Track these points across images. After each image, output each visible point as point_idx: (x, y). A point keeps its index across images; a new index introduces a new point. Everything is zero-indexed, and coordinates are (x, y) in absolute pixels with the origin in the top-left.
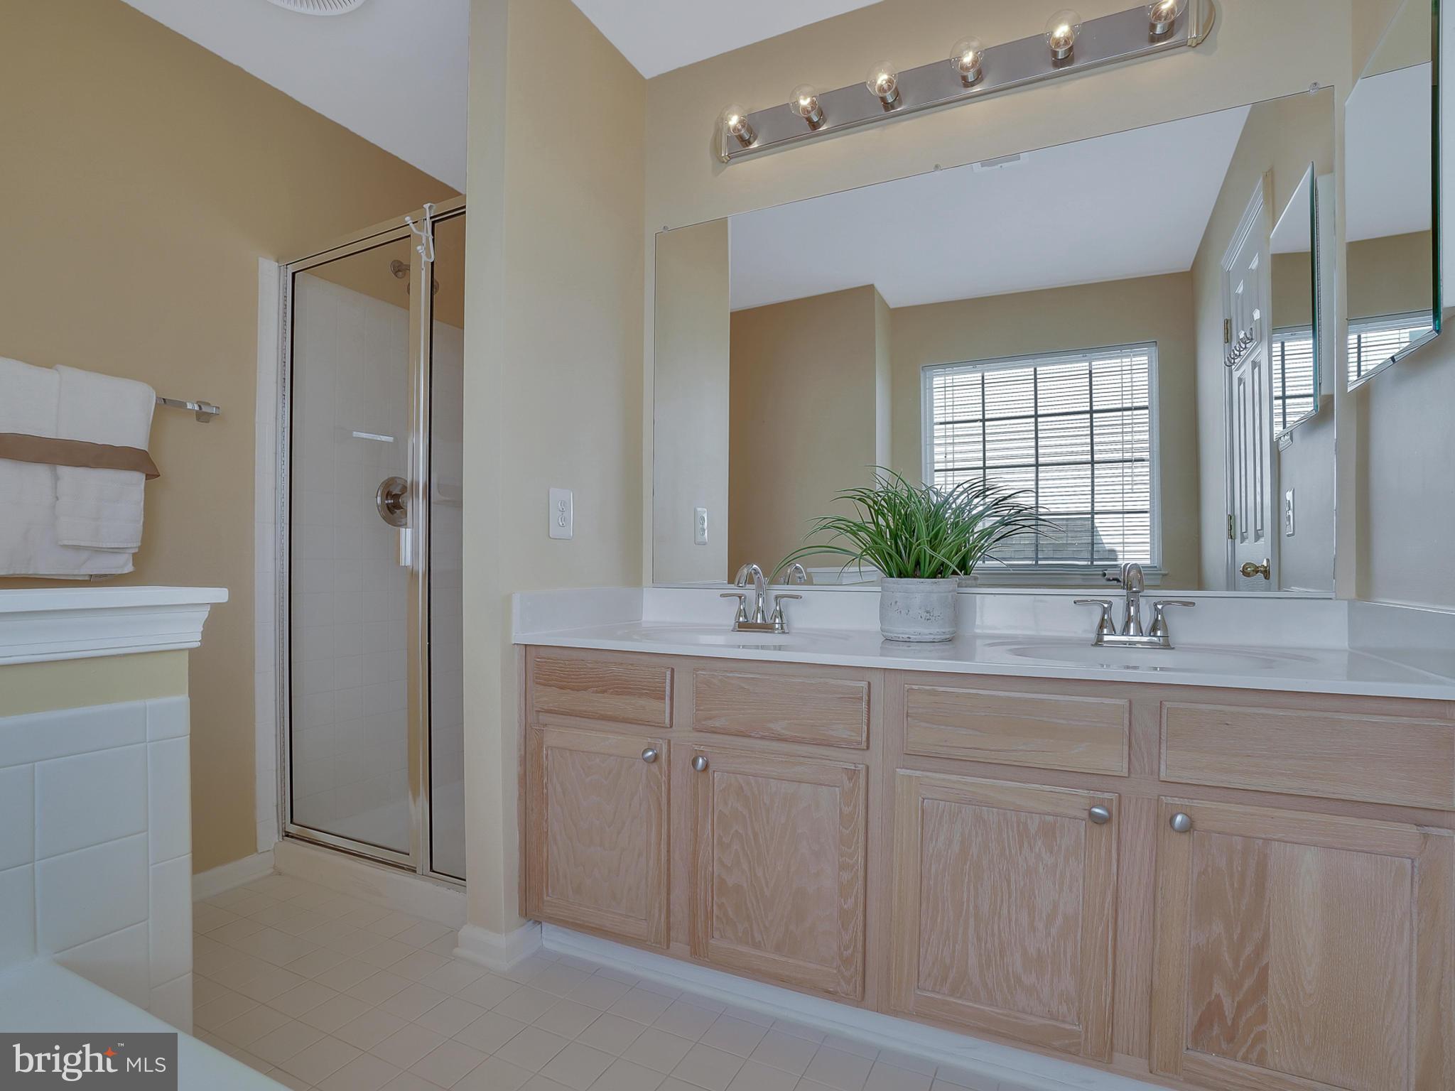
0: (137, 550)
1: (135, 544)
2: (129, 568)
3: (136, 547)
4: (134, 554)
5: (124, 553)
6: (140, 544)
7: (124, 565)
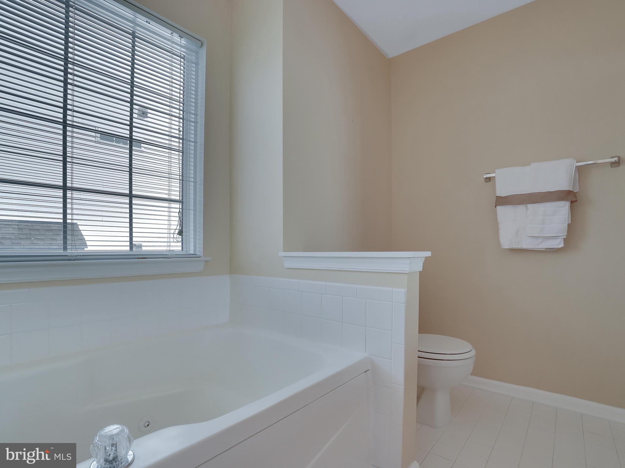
0: (565, 237)
1: (564, 234)
2: (562, 245)
3: (565, 235)
4: (564, 239)
5: (559, 239)
6: (567, 234)
7: (559, 244)
